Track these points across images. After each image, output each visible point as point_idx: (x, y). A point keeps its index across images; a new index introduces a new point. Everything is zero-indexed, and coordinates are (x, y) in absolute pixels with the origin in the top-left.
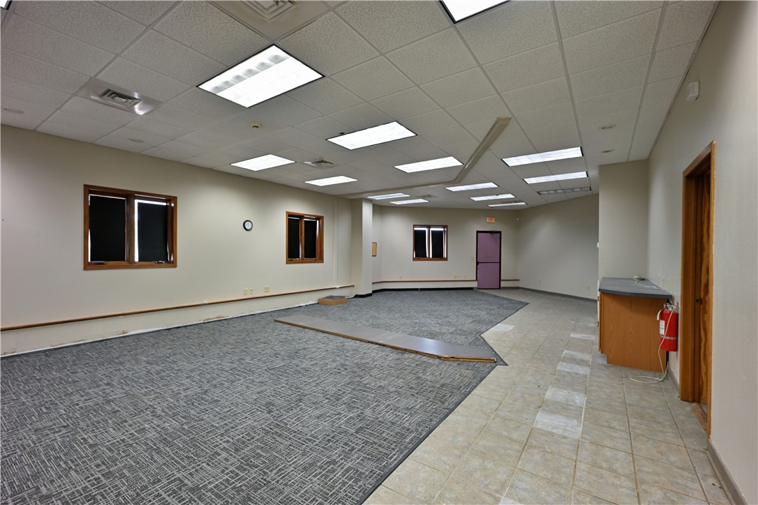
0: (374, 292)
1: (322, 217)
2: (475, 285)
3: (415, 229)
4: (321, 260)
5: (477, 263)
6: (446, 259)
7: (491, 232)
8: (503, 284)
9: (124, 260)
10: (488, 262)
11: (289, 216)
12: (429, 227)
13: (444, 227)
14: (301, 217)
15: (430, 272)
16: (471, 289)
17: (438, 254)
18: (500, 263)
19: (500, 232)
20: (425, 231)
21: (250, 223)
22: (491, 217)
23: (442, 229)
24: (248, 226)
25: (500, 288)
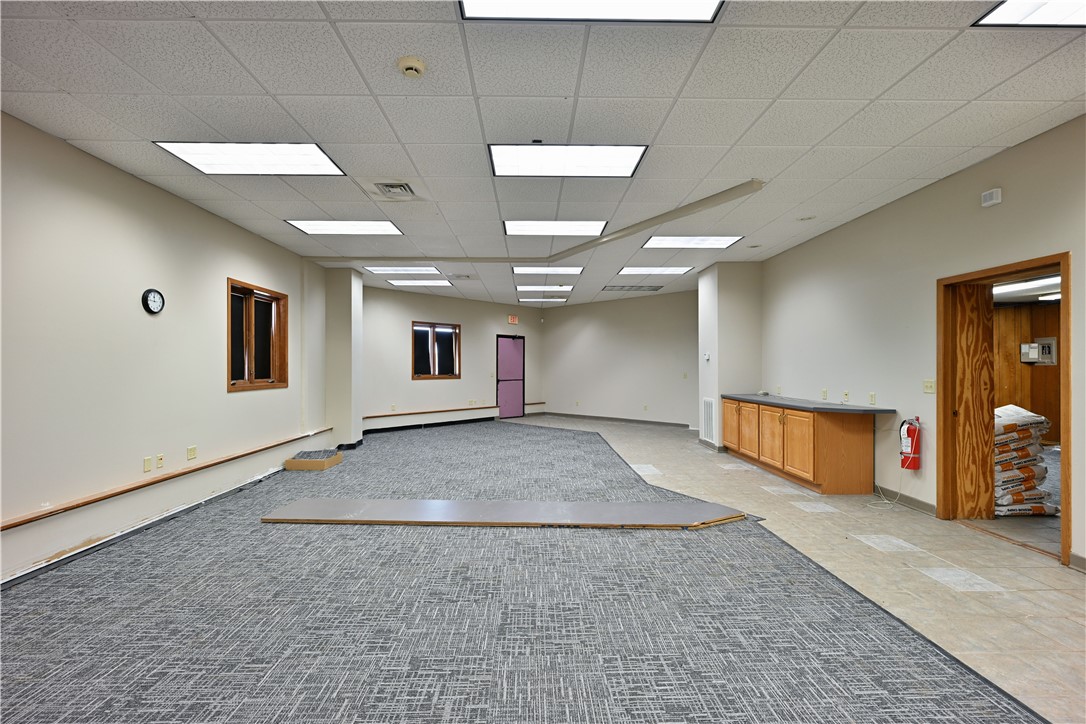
1: (285, 297)
2: (495, 413)
3: (415, 328)
5: (498, 381)
6: (459, 377)
7: (514, 337)
8: (528, 410)
10: (510, 380)
11: (234, 288)
12: (433, 325)
13: (454, 327)
14: (249, 292)
15: (437, 397)
16: (492, 419)
17: (447, 370)
18: (524, 380)
19: (523, 338)
20: (427, 332)
21: (158, 297)
22: (514, 315)
23: (450, 331)
24: (154, 303)
25: (524, 415)
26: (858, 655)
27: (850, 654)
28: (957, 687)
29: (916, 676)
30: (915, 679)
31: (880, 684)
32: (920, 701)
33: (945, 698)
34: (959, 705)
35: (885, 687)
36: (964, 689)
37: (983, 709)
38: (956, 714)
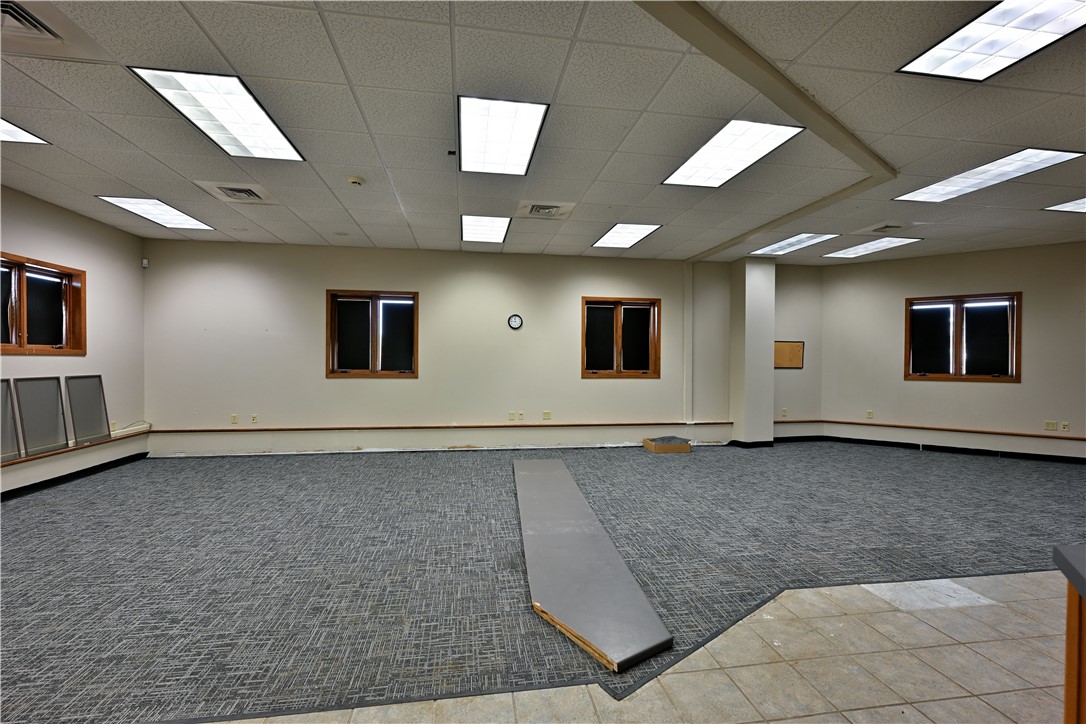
0: (778, 440)
1: (662, 301)
3: (914, 307)
4: (657, 374)
6: (1017, 379)
9: (368, 368)
11: (588, 303)
12: (958, 300)
14: (617, 303)
17: (989, 367)
20: (945, 310)
21: (517, 318)
23: (1003, 303)
24: (516, 323)
26: (158, 660)
27: (165, 655)
28: (49, 708)
29: (94, 686)
30: (93, 683)
31: (114, 658)
32: (73, 672)
33: (53, 690)
34: (37, 694)
35: (110, 659)
36: (40, 712)
37: (13, 709)
38: (37, 686)
